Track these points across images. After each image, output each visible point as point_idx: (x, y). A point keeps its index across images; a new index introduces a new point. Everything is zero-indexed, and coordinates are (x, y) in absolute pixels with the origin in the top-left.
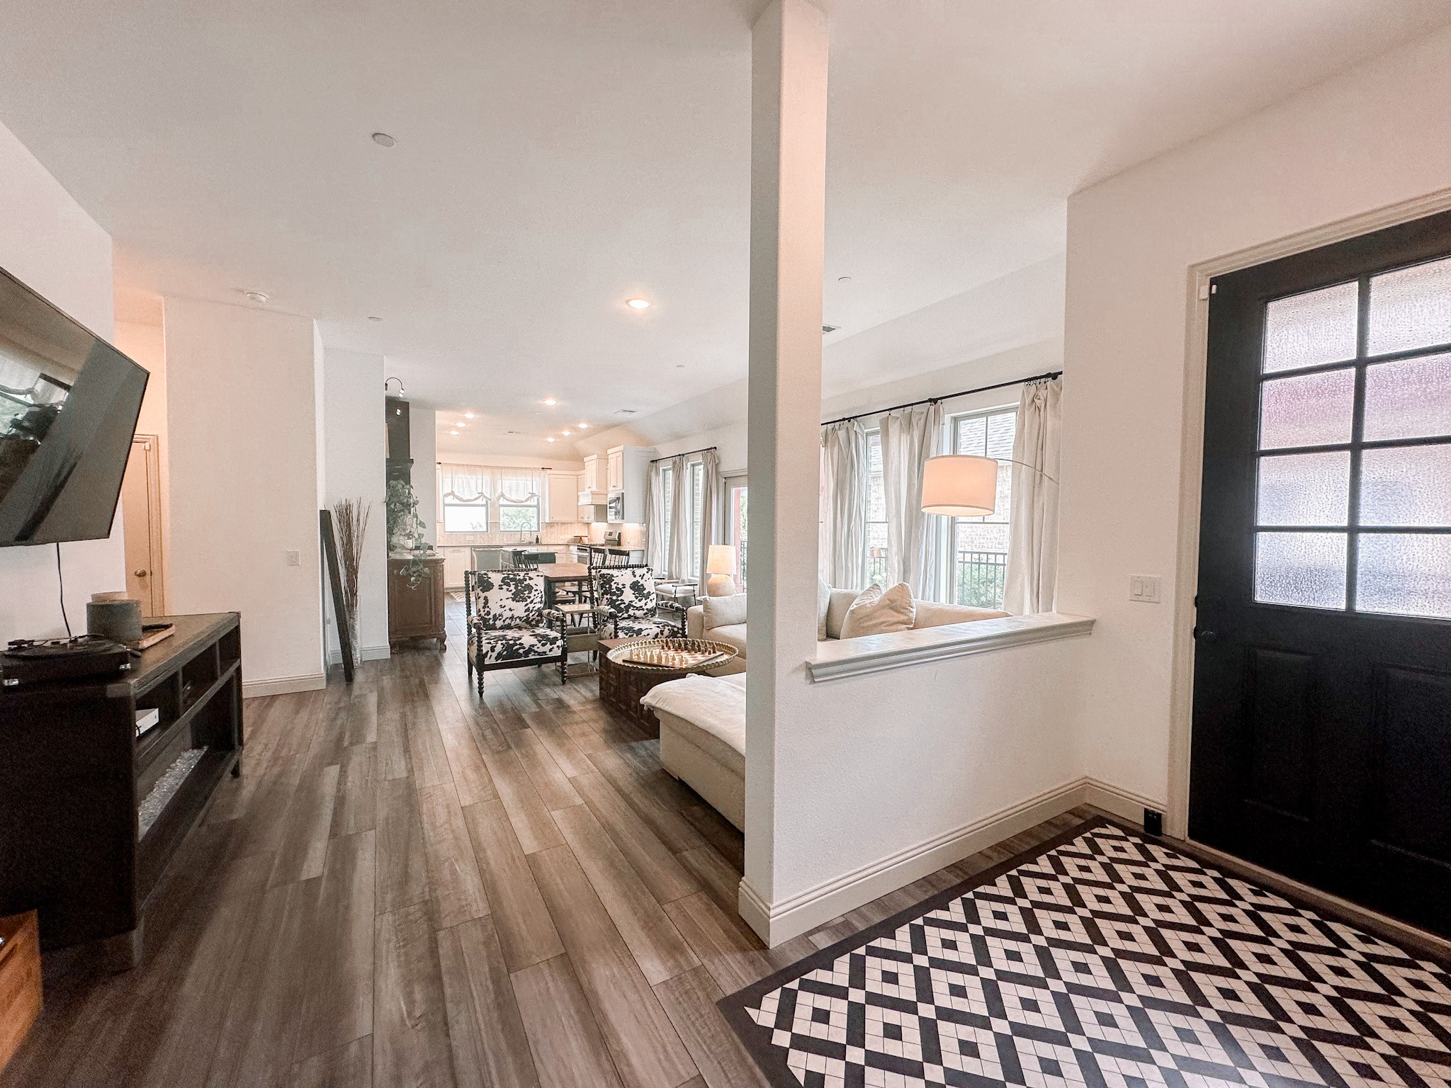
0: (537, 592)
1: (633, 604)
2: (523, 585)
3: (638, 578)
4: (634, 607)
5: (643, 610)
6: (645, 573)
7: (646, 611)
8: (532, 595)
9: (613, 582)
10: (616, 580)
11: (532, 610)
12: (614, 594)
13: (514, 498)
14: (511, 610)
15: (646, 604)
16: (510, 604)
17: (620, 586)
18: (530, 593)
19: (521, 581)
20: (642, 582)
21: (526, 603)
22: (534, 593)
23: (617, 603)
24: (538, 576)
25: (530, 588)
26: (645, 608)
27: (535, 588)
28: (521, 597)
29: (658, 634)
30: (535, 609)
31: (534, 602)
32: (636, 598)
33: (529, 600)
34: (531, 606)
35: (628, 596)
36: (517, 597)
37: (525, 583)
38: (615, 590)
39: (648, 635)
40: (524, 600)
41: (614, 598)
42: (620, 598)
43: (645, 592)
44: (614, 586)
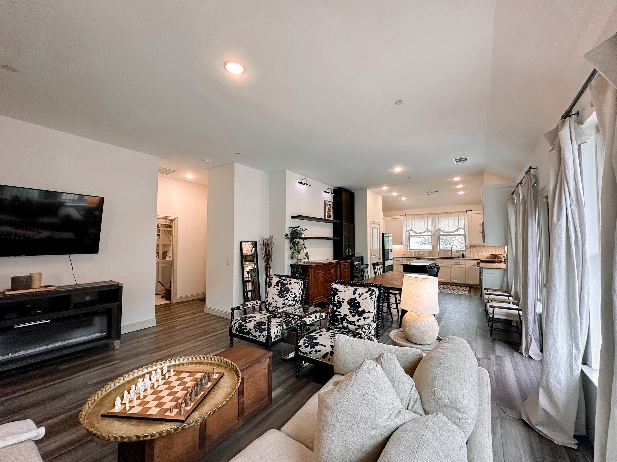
0: (292, 293)
1: (347, 317)
2: (285, 287)
3: (356, 296)
4: (348, 320)
5: (355, 325)
6: (364, 292)
7: (357, 327)
8: (287, 295)
9: (337, 296)
10: (339, 294)
11: (286, 305)
12: (335, 305)
13: (447, 231)
14: (276, 302)
15: (358, 321)
16: (276, 298)
17: (341, 300)
18: (287, 293)
19: (285, 284)
20: (359, 300)
21: (284, 299)
22: (289, 293)
23: (336, 314)
24: (295, 282)
25: (288, 290)
26: (357, 324)
27: (291, 290)
28: (282, 295)
29: (328, 353)
30: (288, 304)
31: (288, 299)
32: (351, 313)
33: (285, 298)
34: (286, 302)
35: (345, 310)
36: (280, 295)
37: (286, 286)
38: (336, 302)
39: (320, 351)
40: (283, 297)
41: (335, 309)
42: (338, 310)
43: (360, 310)
44: (336, 299)
